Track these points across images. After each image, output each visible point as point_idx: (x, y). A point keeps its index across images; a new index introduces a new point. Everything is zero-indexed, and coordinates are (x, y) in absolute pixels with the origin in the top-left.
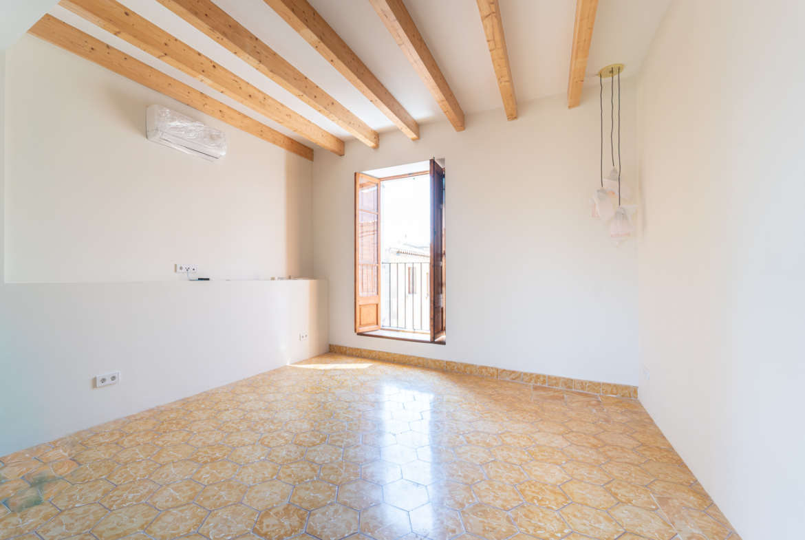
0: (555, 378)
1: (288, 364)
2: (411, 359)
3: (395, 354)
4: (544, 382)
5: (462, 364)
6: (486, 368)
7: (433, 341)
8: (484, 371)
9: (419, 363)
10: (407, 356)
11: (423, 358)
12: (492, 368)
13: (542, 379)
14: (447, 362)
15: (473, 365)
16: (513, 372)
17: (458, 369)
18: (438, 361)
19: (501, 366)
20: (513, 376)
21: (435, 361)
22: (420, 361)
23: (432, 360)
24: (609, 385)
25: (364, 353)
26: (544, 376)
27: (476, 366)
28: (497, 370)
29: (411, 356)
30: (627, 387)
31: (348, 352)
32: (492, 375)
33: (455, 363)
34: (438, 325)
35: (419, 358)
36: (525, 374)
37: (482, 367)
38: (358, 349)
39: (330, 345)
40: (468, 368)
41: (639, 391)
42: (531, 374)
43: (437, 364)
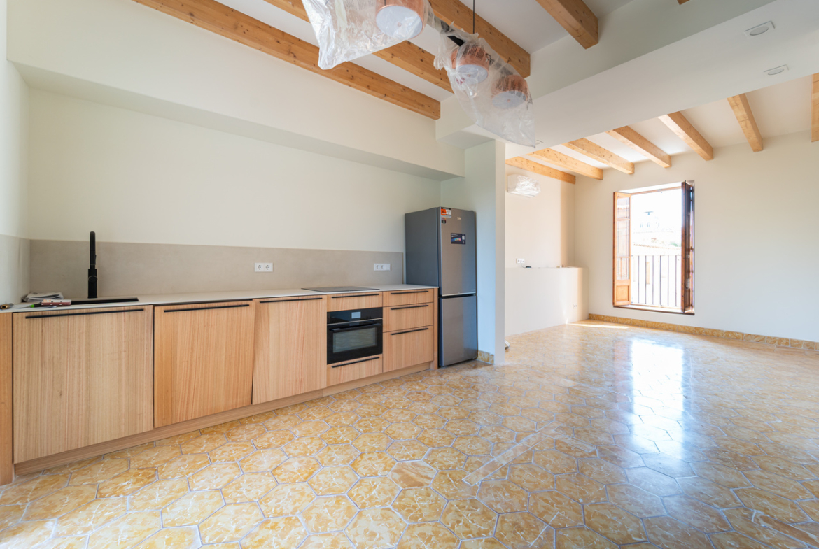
0: (798, 341)
1: (567, 323)
2: (662, 325)
3: (648, 321)
4: (787, 344)
5: (709, 329)
6: (732, 333)
7: (684, 313)
8: (730, 335)
10: (659, 323)
11: (674, 325)
12: (738, 333)
13: (785, 342)
14: (695, 328)
15: (720, 331)
16: (758, 336)
17: (706, 333)
18: (688, 327)
19: (746, 331)
20: (757, 339)
21: (684, 327)
22: (671, 327)
23: (682, 326)
25: (620, 320)
26: (787, 340)
27: (723, 331)
28: (743, 334)
29: (663, 323)
31: (605, 319)
32: (738, 338)
33: (703, 328)
34: (687, 302)
35: (670, 325)
36: (769, 338)
37: (729, 332)
38: (614, 317)
39: (589, 314)
42: (775, 338)
43: (687, 329)
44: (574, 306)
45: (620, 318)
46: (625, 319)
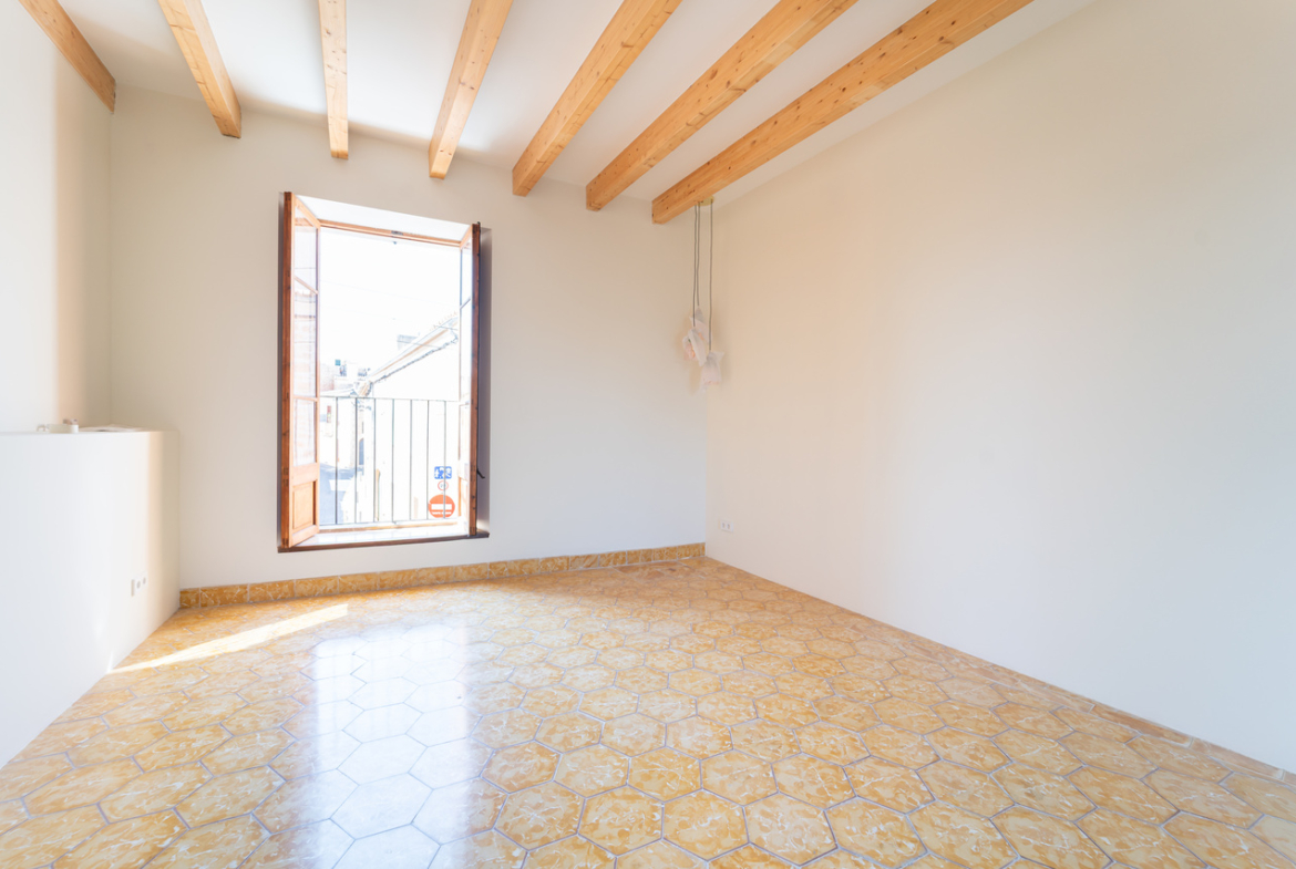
0: (635, 552)
1: (109, 671)
2: (421, 575)
3: (384, 573)
4: (623, 561)
5: (516, 562)
6: (552, 559)
7: (475, 534)
8: (549, 564)
9: (438, 579)
11: (446, 568)
12: (561, 558)
13: (621, 557)
14: (490, 565)
15: (533, 560)
16: (589, 556)
17: (510, 571)
18: (476, 566)
19: (572, 553)
20: (588, 562)
21: (467, 569)
22: (440, 574)
23: (464, 568)
24: (683, 547)
25: (301, 589)
26: (624, 553)
27: (538, 560)
28: (567, 558)
29: (421, 570)
30: (697, 546)
31: (248, 597)
32: (561, 568)
33: (505, 563)
35: (438, 569)
36: (603, 556)
37: (547, 560)
38: (281, 583)
39: (183, 592)
40: (527, 566)
41: (706, 546)
42: (610, 554)
43: (474, 571)
44: (134, 586)
45: (301, 581)
46: (319, 581)
